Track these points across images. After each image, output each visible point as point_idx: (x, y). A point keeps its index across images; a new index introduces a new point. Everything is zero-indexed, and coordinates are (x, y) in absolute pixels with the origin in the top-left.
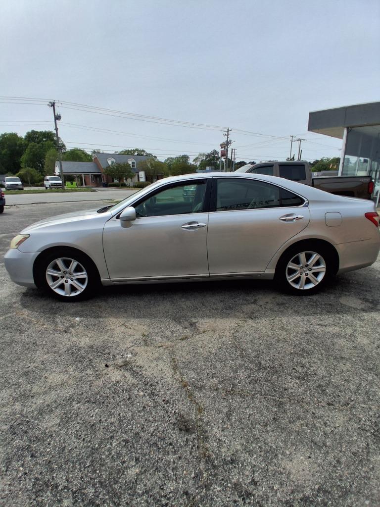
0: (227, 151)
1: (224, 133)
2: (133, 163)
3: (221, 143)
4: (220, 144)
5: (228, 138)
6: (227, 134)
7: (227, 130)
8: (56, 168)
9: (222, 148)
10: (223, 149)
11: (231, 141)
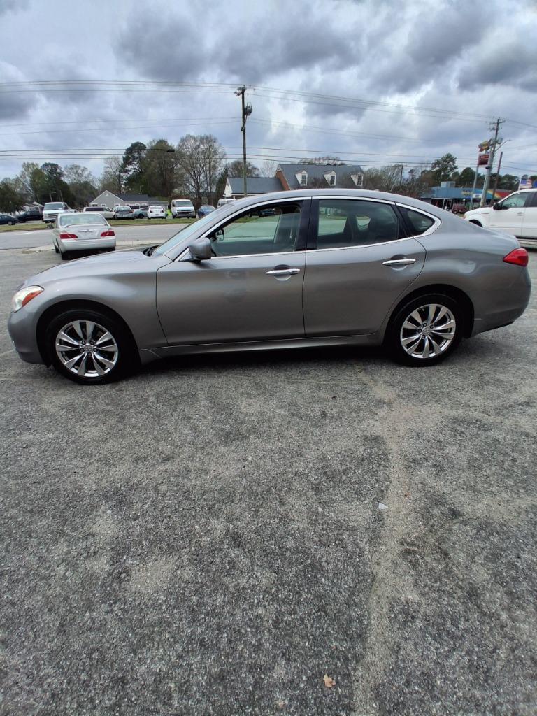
0: (493, 154)
1: (492, 126)
2: (332, 177)
3: (482, 142)
4: (479, 144)
5: (497, 134)
6: (496, 127)
7: (496, 122)
8: (227, 186)
9: (481, 150)
10: (484, 152)
11: (502, 139)
